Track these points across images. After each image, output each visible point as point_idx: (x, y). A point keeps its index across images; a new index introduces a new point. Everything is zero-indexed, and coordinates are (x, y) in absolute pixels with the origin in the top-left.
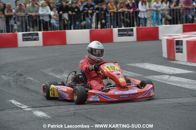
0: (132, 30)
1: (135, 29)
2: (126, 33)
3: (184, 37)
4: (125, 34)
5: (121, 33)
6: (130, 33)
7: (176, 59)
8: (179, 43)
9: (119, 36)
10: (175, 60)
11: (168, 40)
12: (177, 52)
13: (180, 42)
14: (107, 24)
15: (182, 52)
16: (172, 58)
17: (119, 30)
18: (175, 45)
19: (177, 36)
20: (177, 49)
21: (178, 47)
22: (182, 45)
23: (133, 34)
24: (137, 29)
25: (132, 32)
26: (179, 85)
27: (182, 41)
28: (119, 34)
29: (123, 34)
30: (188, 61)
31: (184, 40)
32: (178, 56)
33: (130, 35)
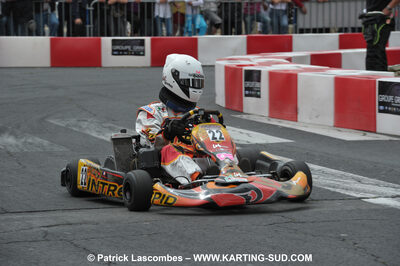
0: (142, 43)
1: (147, 40)
2: (129, 47)
3: (260, 64)
4: (127, 50)
5: (117, 47)
6: (137, 48)
7: (245, 111)
8: (253, 76)
9: (113, 54)
10: (241, 112)
11: (227, 68)
12: (246, 95)
13: (255, 75)
14: (88, 26)
15: (259, 97)
16: (236, 108)
17: (113, 40)
18: (243, 82)
19: (249, 60)
20: (246, 89)
21: (249, 84)
22: (259, 81)
23: (144, 51)
24: (153, 41)
25: (141, 48)
27: (259, 72)
28: (113, 51)
29: (123, 51)
30: (272, 116)
31: (265, 70)
32: (249, 103)
33: (137, 54)
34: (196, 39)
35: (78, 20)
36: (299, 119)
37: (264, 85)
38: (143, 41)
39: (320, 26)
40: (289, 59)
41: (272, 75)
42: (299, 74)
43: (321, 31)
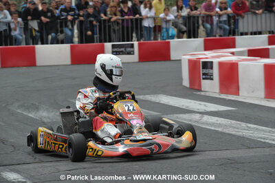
0: (132, 46)
1: (136, 44)
2: (123, 49)
3: (213, 57)
4: (122, 51)
5: (116, 50)
6: (129, 49)
7: (202, 89)
11: (190, 61)
12: (203, 79)
13: (209, 64)
14: (95, 36)
15: (212, 79)
16: (197, 88)
17: (113, 45)
18: (201, 70)
19: (205, 54)
20: (203, 74)
21: (205, 71)
22: (212, 68)
23: (133, 52)
24: (139, 44)
25: (132, 49)
26: (220, 130)
27: (212, 62)
28: (113, 52)
29: (119, 52)
30: (221, 92)
31: (216, 61)
32: (206, 84)
33: (129, 53)
34: (169, 42)
35: (89, 33)
36: (240, 94)
37: (216, 71)
38: (133, 44)
39: (255, 30)
40: (233, 53)
41: (221, 64)
42: (240, 63)
43: (255, 33)
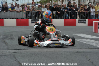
1: (87, 20)
2: (82, 21)
4: (82, 22)
5: (80, 21)
6: (84, 22)
9: (79, 23)
23: (86, 22)
28: (79, 22)
29: (81, 22)
35: (73, 16)
